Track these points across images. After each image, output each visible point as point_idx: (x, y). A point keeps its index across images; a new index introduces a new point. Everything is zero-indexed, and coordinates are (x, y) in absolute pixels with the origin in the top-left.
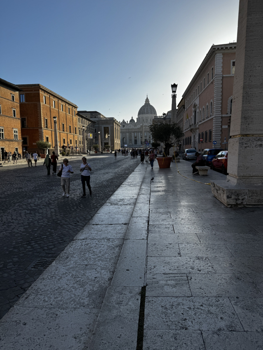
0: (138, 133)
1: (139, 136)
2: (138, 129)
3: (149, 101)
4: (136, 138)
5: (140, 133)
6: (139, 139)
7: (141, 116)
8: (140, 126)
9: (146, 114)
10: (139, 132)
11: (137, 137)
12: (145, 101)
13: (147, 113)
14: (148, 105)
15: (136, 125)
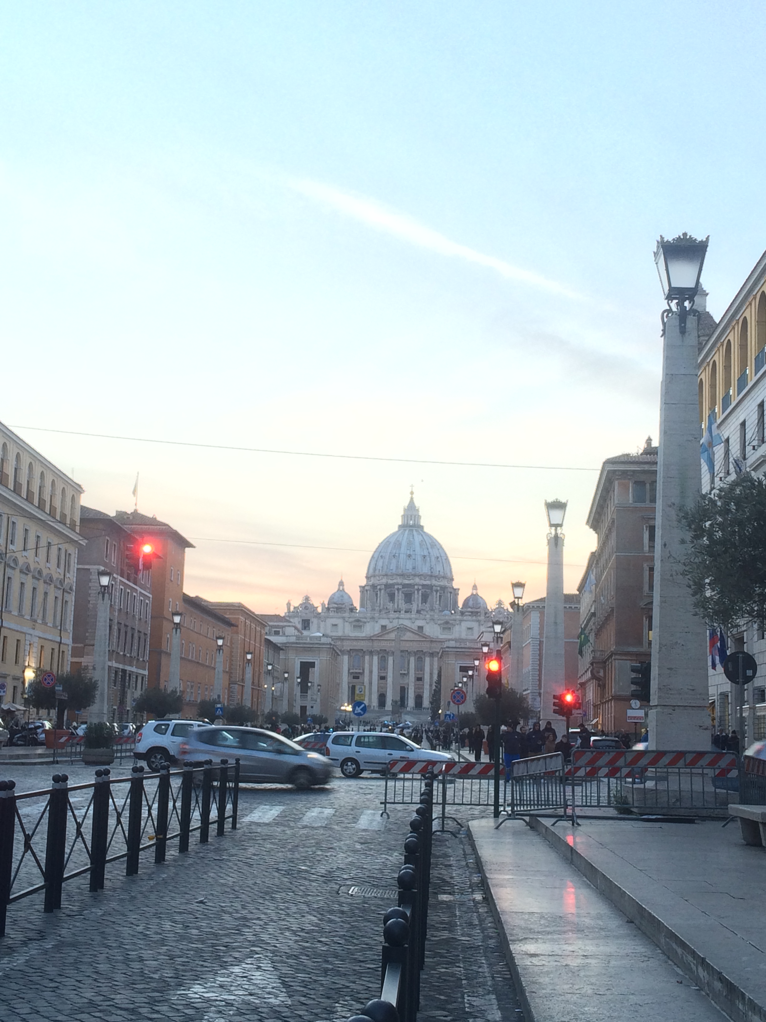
0: (367, 658)
1: (371, 672)
2: (370, 639)
3: (419, 517)
4: (358, 678)
5: (375, 658)
6: (371, 683)
8: (377, 629)
9: (405, 570)
10: (371, 653)
11: (362, 673)
12: (403, 516)
13: (409, 566)
14: (414, 531)
15: (361, 624)
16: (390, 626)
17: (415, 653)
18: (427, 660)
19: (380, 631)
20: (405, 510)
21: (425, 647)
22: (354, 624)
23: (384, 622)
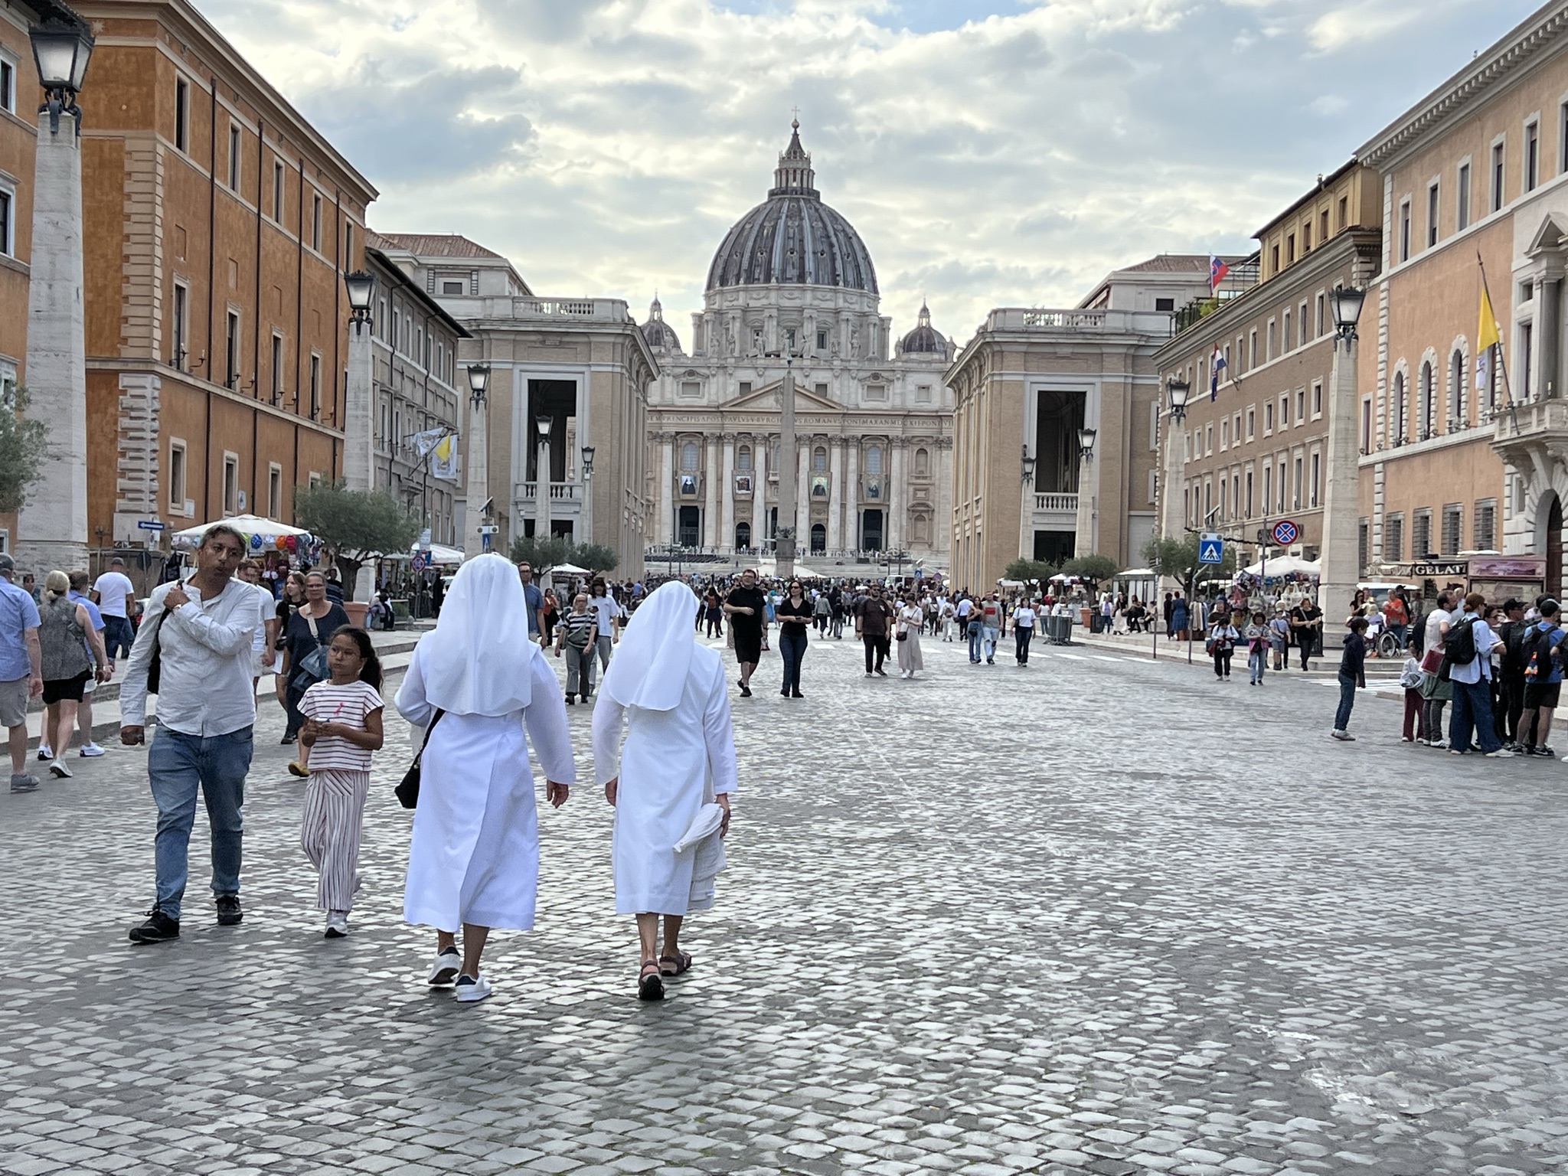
0: (711, 449)
1: (720, 479)
2: (718, 411)
3: (811, 173)
4: (692, 490)
5: (729, 451)
6: (719, 501)
7: (739, 297)
8: (733, 390)
9: (783, 280)
10: (720, 440)
11: (703, 482)
12: (779, 173)
13: (792, 272)
14: (802, 203)
15: (698, 380)
16: (758, 383)
17: (811, 440)
18: (836, 453)
19: (737, 394)
20: (782, 160)
21: (831, 428)
22: (684, 380)
23: (747, 375)
